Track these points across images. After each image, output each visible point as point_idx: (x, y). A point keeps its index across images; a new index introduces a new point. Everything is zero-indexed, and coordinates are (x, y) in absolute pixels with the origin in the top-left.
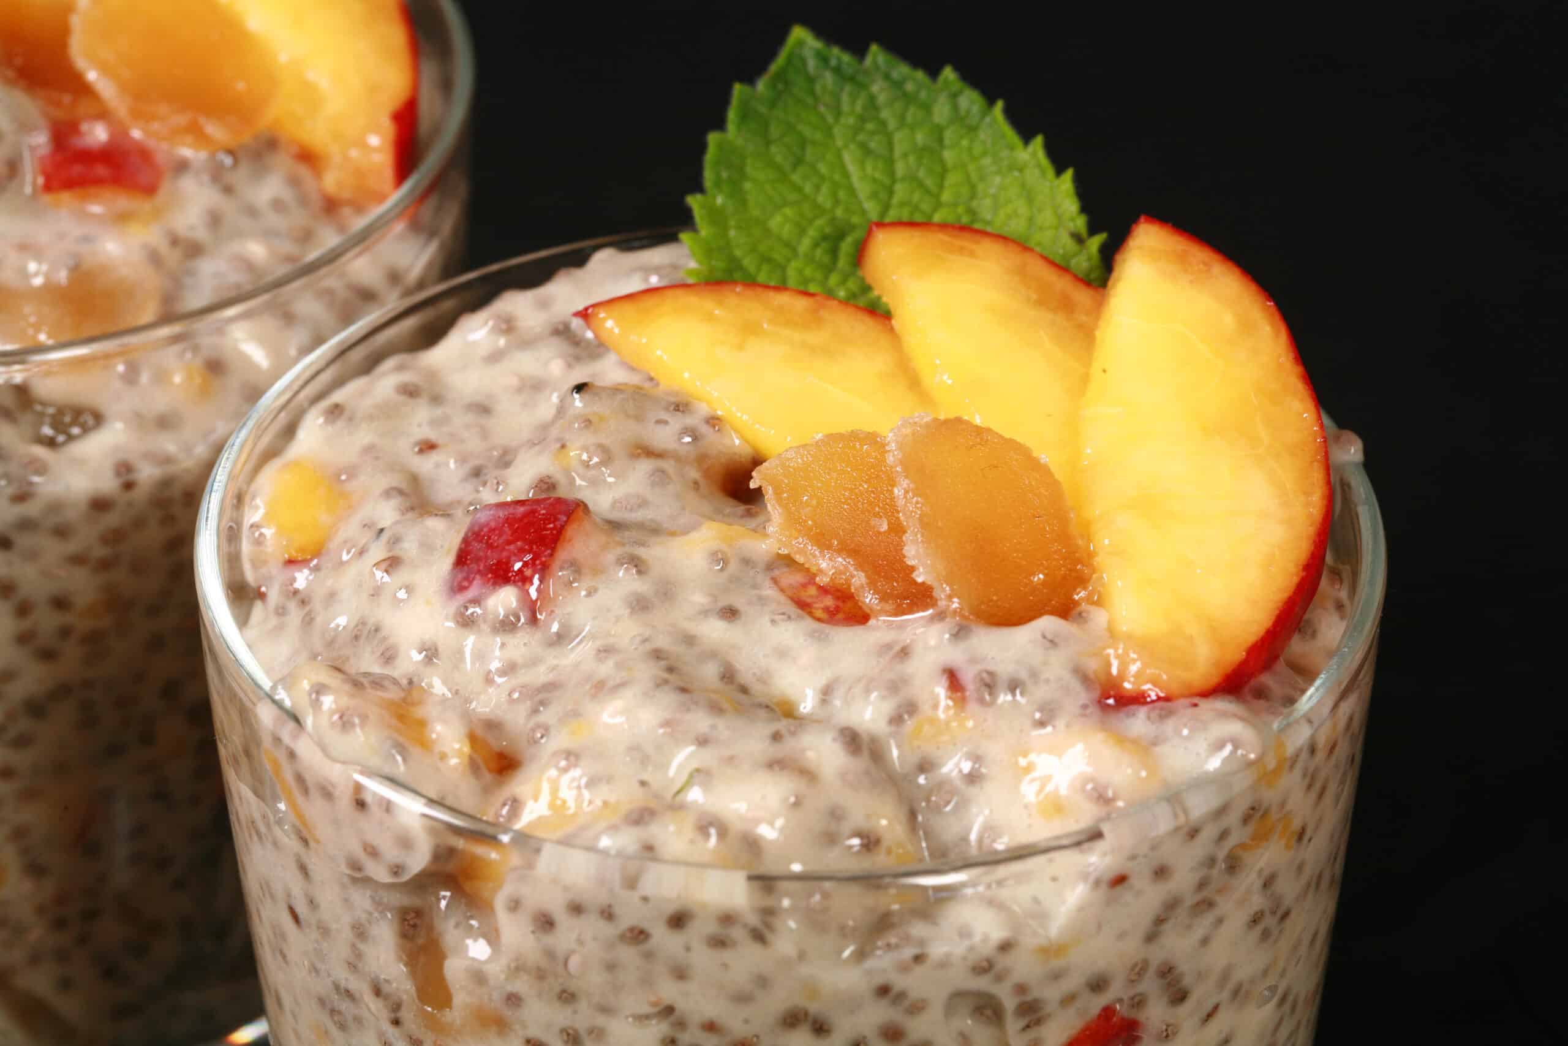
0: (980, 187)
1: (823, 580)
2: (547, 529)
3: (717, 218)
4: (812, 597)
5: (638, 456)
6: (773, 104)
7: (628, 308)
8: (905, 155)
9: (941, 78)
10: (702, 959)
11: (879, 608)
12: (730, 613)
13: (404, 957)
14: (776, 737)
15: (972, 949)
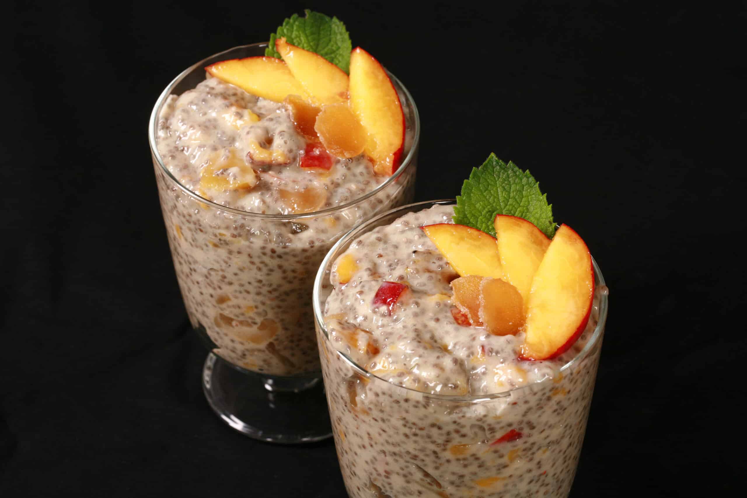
0: (531, 203)
1: (462, 313)
2: (398, 292)
3: (463, 203)
4: (459, 317)
5: (426, 272)
6: (482, 173)
7: (433, 228)
8: (513, 192)
9: (526, 172)
10: (412, 409)
11: (473, 324)
12: (437, 320)
13: (349, 394)
14: (438, 357)
15: (477, 416)
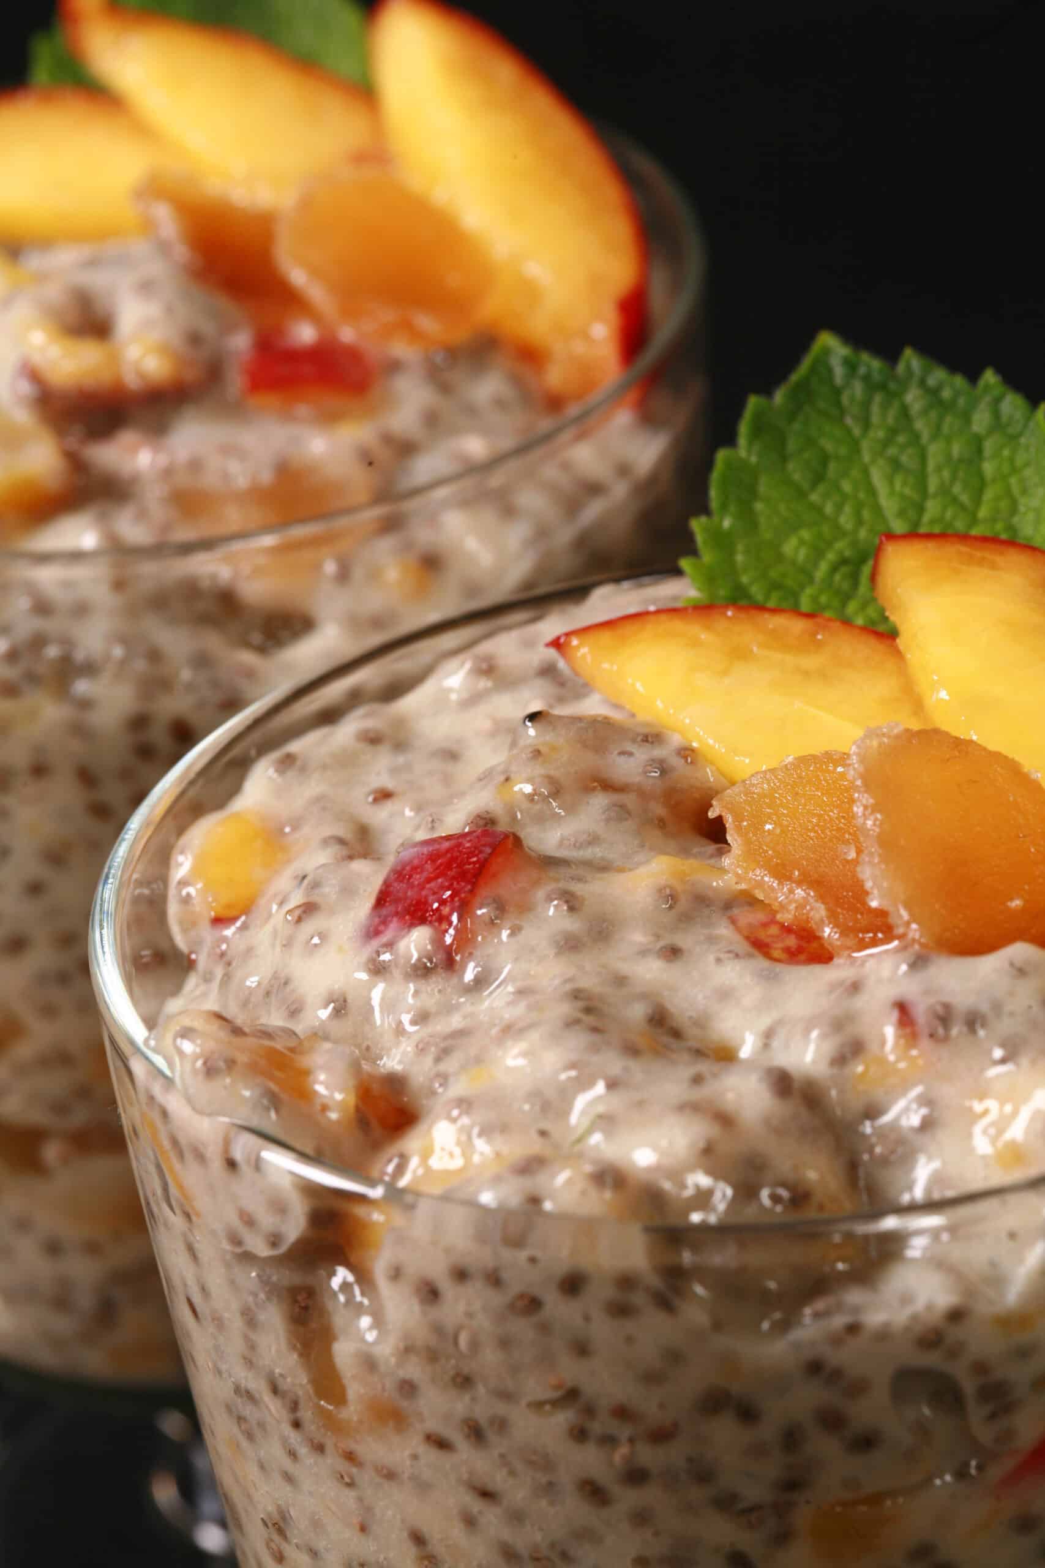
0: (1022, 501)
1: (786, 917)
2: (470, 864)
3: (723, 542)
4: (772, 936)
5: (594, 789)
6: (792, 416)
7: (605, 638)
8: (939, 469)
9: (982, 383)
10: (604, 1331)
11: (839, 943)
12: (673, 953)
13: (298, 1346)
14: (697, 1080)
15: (915, 1318)
